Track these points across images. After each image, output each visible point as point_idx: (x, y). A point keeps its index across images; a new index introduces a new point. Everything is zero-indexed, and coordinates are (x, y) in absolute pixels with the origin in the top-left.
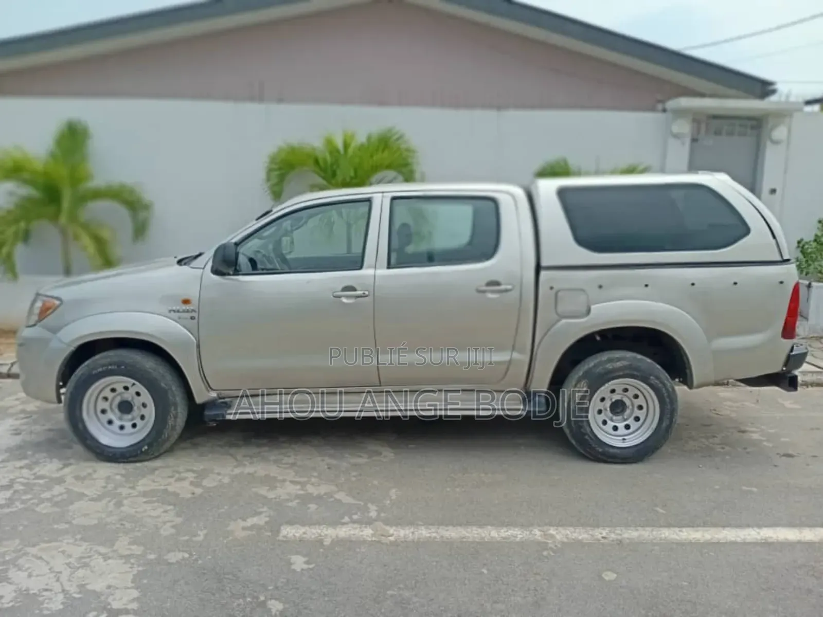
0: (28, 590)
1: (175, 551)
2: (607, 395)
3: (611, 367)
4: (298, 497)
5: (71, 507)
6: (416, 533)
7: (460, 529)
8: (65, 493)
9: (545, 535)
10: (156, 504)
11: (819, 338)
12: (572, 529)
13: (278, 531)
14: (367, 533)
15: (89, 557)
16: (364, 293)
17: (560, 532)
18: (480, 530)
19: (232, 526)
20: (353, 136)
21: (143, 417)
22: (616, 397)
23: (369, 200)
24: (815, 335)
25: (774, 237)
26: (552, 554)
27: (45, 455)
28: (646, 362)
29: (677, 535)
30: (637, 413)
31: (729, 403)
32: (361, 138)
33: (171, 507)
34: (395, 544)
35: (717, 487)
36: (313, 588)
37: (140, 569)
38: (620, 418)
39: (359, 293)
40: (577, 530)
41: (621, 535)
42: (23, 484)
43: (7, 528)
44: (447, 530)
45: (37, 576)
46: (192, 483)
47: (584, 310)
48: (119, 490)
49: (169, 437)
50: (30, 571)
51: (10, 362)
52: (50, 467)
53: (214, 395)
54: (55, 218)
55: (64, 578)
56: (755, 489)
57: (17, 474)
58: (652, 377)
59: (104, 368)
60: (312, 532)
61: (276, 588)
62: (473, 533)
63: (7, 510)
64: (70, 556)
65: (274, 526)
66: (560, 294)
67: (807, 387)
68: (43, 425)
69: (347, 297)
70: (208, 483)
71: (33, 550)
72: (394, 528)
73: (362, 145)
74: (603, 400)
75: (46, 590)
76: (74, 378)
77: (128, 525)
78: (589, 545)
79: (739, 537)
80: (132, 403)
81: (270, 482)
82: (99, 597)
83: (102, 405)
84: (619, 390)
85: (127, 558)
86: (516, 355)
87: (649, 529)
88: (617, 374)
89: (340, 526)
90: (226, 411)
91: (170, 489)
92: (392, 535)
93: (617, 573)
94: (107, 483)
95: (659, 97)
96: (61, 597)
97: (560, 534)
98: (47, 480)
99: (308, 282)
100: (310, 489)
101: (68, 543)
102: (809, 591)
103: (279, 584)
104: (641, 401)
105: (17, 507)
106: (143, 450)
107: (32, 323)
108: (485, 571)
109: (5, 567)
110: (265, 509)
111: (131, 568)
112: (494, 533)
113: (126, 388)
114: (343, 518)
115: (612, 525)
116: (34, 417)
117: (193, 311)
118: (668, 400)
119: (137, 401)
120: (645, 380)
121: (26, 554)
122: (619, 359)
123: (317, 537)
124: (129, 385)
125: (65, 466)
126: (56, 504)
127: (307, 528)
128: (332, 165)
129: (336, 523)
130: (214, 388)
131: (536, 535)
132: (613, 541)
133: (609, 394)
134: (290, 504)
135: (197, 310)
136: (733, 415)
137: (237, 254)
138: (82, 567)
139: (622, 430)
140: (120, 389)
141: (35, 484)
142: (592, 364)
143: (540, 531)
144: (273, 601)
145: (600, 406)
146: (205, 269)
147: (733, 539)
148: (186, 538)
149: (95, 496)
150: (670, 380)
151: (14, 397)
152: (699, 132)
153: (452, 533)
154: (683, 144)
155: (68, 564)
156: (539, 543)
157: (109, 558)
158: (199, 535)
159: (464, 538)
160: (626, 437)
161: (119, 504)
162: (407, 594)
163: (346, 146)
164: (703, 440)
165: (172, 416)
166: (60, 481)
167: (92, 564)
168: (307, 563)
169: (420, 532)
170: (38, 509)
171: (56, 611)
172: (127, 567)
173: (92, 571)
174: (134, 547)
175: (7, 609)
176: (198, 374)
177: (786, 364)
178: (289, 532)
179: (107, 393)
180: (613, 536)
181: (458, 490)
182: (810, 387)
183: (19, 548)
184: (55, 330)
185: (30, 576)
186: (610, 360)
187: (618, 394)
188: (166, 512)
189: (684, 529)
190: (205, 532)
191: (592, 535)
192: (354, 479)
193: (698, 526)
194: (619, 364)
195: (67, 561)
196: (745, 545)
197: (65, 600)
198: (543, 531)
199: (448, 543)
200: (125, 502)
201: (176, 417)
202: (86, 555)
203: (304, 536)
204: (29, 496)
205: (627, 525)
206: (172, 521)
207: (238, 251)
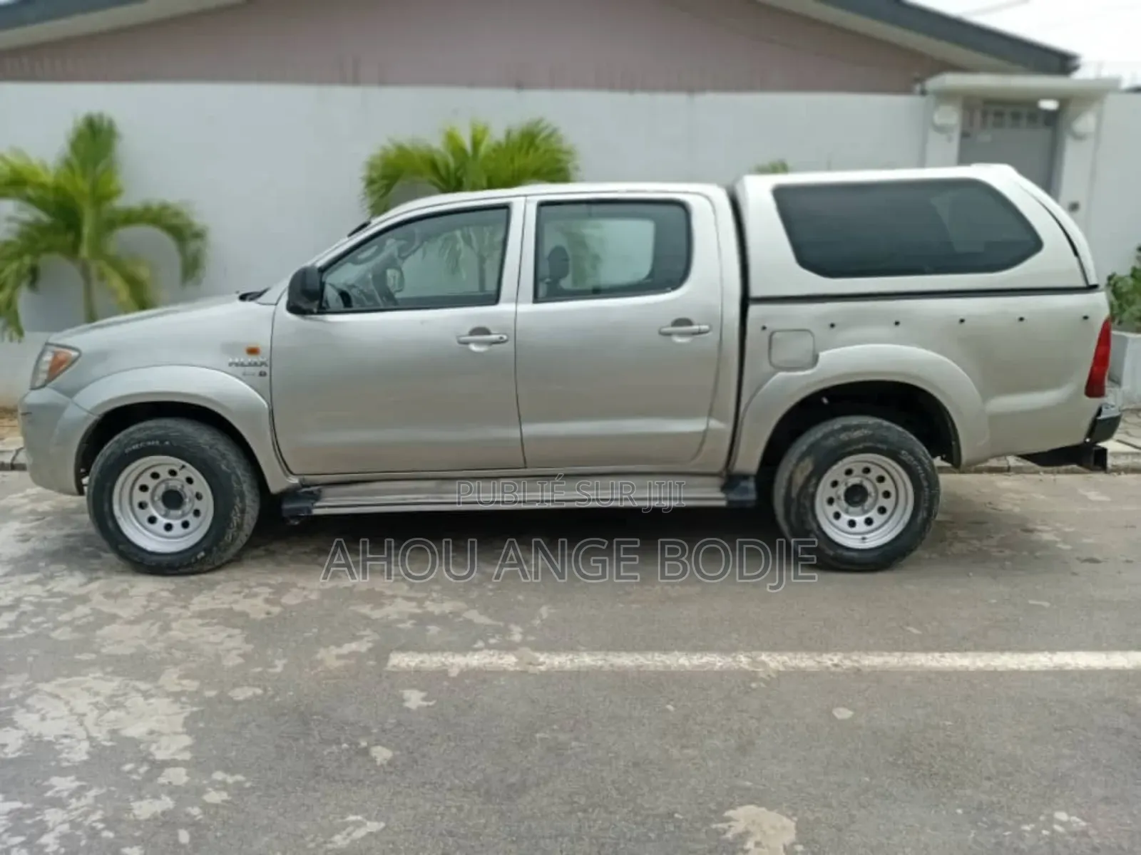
0: (40, 736)
1: (242, 686)
2: (841, 477)
3: (847, 439)
4: (412, 616)
5: (99, 633)
6: (576, 661)
7: (637, 656)
8: (91, 615)
9: (754, 661)
10: (217, 627)
11: (1137, 411)
12: (791, 654)
13: (387, 659)
14: (509, 661)
15: (125, 694)
16: (501, 338)
17: (775, 658)
18: (664, 657)
19: (322, 654)
20: (485, 130)
21: (197, 513)
22: (853, 480)
23: (506, 207)
24: (1132, 406)
25: (1076, 253)
26: (763, 685)
27: (64, 567)
28: (894, 431)
29: (938, 662)
30: (883, 502)
31: (1012, 495)
32: (497, 134)
33: (237, 631)
34: (548, 675)
35: (994, 601)
36: (434, 730)
37: (195, 709)
38: (858, 509)
39: (494, 337)
40: (799, 656)
41: (857, 661)
42: (31, 603)
43: (12, 659)
44: (619, 657)
45: (53, 719)
46: (267, 601)
47: (809, 359)
48: (167, 610)
49: (234, 539)
50: (43, 712)
51: (14, 448)
52: (70, 582)
53: (294, 481)
54: (72, 251)
55: (89, 721)
56: (1046, 604)
57: (24, 591)
58: (903, 452)
59: (141, 445)
60: (432, 661)
61: (384, 731)
62: (655, 661)
63: (11, 637)
64: (97, 694)
65: (381, 653)
66: (777, 335)
67: (1120, 474)
68: (62, 529)
69: (478, 343)
70: (290, 599)
71: (47, 687)
72: (546, 655)
73: (499, 144)
74: (835, 484)
75: (66, 737)
76: (99, 460)
77: (178, 654)
78: (814, 674)
79: (1023, 664)
80: (182, 493)
81: (375, 598)
82: (137, 746)
83: (139, 496)
84: (858, 470)
85: (176, 696)
86: (714, 424)
87: (898, 654)
88: (855, 447)
89: (471, 653)
90: (312, 504)
91: (237, 608)
92: (541, 664)
93: (854, 710)
94: (149, 601)
95: (917, 74)
96: (85, 745)
97: (774, 661)
98: (65, 598)
99: (423, 322)
100: (432, 607)
101: (95, 678)
102: (1119, 732)
103: (387, 726)
104: (888, 485)
105: (25, 632)
106: (199, 557)
107: (38, 384)
108: (670, 707)
109: (8, 708)
110: (368, 632)
111: (182, 708)
112: (683, 661)
113: (173, 473)
114: (475, 642)
115: (847, 649)
116: (49, 518)
117: (263, 364)
118: (925, 484)
119: (189, 491)
120: (894, 455)
121: (37, 691)
122: (858, 427)
123: (439, 667)
124: (176, 468)
125: (91, 580)
126: (78, 629)
127: (424, 657)
128: (457, 169)
129: (466, 648)
130: (294, 472)
131: (741, 662)
132: (847, 669)
133: (844, 477)
134: (401, 626)
135: (268, 363)
136: (1017, 510)
137: (323, 285)
138: (114, 708)
139: (861, 526)
140: (164, 474)
141: (48, 605)
142: (819, 435)
143: (748, 657)
144: (379, 748)
145: (832, 492)
146: (278, 305)
147: (1015, 667)
148: (259, 669)
149: (132, 618)
150: (929, 456)
151: (20, 495)
152: (971, 123)
153: (626, 660)
154: (950, 140)
155: (96, 705)
156: (746, 673)
157: (152, 696)
158: (275, 667)
159: (641, 666)
160: (867, 536)
161: (166, 628)
162: (562, 737)
163: (476, 144)
164: (975, 542)
165: (237, 510)
166: (84, 599)
167: (128, 703)
168: (424, 699)
169: (581, 659)
170: (55, 635)
171: (80, 762)
172: (176, 708)
173: (128, 713)
174: (185, 682)
175: (11, 761)
176: (273, 454)
177: (1090, 433)
178: (402, 660)
179: (146, 480)
180: (848, 663)
181: (634, 606)
182: (1123, 473)
183: (28, 683)
184: (70, 393)
185: (43, 719)
186: (845, 429)
187: (857, 476)
188: (230, 636)
189: (947, 654)
190: (284, 661)
191: (819, 662)
192: (490, 594)
193: (966, 650)
194: (857, 434)
195: (94, 700)
196: (1031, 674)
197: (91, 749)
198: (751, 658)
199: (621, 675)
200: (174, 625)
201: (243, 511)
202: (120, 692)
203: (422, 665)
204: (40, 619)
205: (868, 649)
206: (240, 649)
207: (323, 280)
